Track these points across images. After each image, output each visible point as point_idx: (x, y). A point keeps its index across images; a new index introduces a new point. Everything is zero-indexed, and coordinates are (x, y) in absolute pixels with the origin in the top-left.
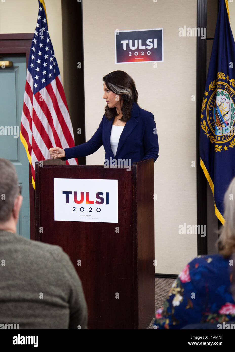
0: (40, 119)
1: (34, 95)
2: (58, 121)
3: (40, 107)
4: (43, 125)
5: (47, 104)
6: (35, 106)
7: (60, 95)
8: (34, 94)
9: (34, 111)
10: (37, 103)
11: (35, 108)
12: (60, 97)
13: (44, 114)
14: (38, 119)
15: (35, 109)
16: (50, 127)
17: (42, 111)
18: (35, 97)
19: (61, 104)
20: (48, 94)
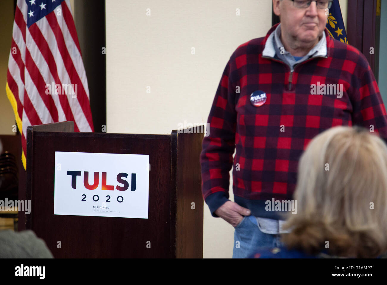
0: (37, 64)
1: (29, 28)
2: (65, 69)
3: (36, 47)
4: (42, 74)
5: (48, 42)
6: (29, 44)
7: (68, 30)
8: (28, 26)
9: (28, 53)
10: (33, 40)
11: (29, 47)
12: (68, 32)
13: (43, 57)
14: (34, 64)
15: (29, 49)
16: (52, 77)
17: (40, 53)
18: (30, 31)
19: (69, 42)
20: (50, 27)
